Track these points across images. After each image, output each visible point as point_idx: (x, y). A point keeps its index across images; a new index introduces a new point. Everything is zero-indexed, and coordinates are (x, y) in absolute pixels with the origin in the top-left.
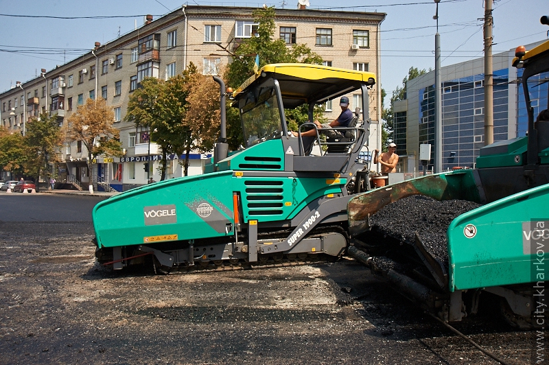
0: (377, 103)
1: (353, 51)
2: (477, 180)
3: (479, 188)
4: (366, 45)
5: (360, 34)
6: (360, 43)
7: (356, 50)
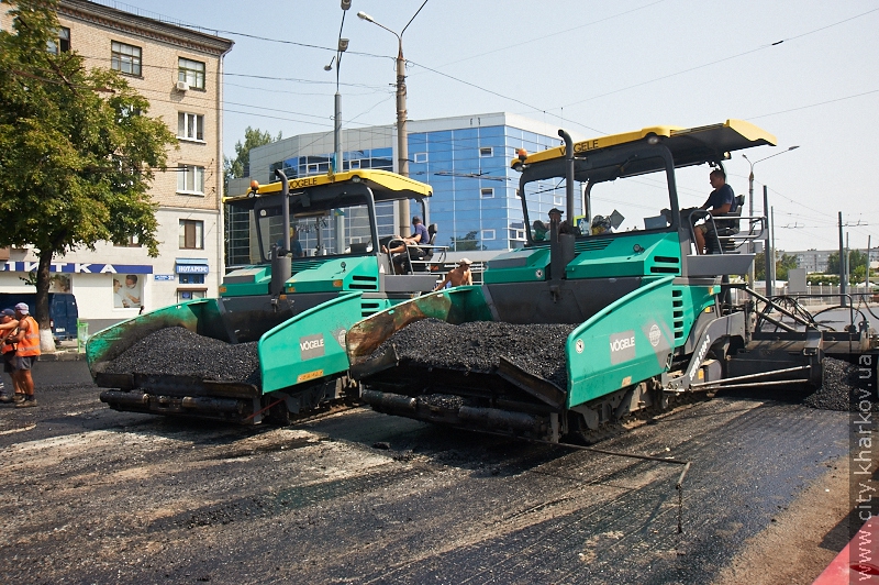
0: (217, 181)
1: (179, 93)
2: (487, 298)
3: (491, 307)
4: (199, 85)
5: (189, 66)
6: (190, 81)
7: (184, 91)
